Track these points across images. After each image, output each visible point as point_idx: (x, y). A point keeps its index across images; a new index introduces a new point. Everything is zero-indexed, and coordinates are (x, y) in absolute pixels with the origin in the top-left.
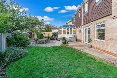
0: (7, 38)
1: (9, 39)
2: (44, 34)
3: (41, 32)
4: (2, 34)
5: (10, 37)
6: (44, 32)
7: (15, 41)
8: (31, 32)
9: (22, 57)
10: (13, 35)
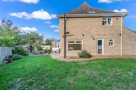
0: (12, 50)
1: (13, 50)
2: (43, 47)
3: (41, 46)
4: (10, 48)
5: (14, 49)
6: (43, 46)
7: (17, 52)
8: (31, 46)
9: (20, 59)
10: (15, 49)
